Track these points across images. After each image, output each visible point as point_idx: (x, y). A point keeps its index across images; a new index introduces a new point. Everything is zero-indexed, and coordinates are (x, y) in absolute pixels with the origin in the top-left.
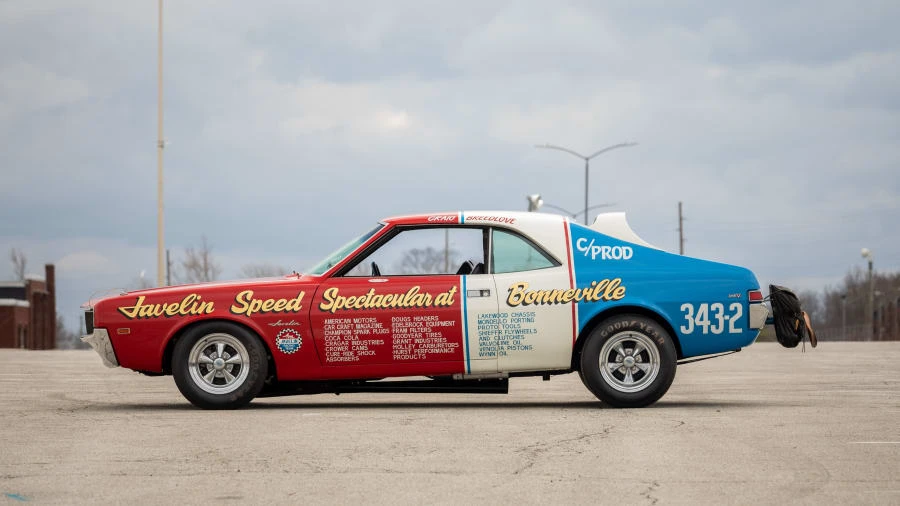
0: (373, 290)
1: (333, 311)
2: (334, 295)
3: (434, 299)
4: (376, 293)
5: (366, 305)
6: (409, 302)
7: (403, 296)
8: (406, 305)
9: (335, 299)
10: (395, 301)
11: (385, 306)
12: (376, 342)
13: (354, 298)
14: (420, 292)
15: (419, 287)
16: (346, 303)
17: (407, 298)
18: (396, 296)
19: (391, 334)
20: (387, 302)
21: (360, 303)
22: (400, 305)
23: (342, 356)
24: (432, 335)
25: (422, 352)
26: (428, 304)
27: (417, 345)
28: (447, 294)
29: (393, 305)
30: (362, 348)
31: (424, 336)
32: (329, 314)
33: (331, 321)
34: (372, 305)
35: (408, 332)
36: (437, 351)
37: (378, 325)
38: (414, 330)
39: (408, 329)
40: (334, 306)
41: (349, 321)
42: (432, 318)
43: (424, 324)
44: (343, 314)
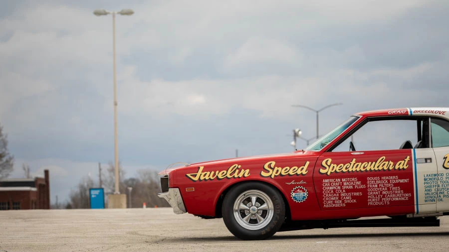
0: (354, 160)
1: (329, 174)
2: (329, 163)
3: (395, 165)
4: (357, 162)
5: (350, 170)
6: (378, 167)
7: (374, 163)
8: (377, 169)
9: (329, 166)
10: (370, 167)
11: (363, 170)
12: (357, 194)
13: (342, 165)
14: (385, 160)
15: (384, 157)
16: (337, 168)
17: (377, 165)
18: (370, 163)
19: (367, 188)
20: (364, 167)
21: (346, 168)
22: (373, 169)
23: (334, 203)
24: (394, 188)
25: (387, 200)
26: (391, 168)
27: (384, 195)
28: (403, 161)
29: (368, 169)
30: (348, 198)
31: (389, 189)
32: (326, 176)
33: (327, 181)
34: (354, 169)
35: (378, 187)
36: (397, 199)
37: (359, 183)
38: (382, 186)
39: (378, 185)
40: (329, 171)
41: (339, 180)
42: (394, 177)
43: (389, 181)
44: (335, 175)
